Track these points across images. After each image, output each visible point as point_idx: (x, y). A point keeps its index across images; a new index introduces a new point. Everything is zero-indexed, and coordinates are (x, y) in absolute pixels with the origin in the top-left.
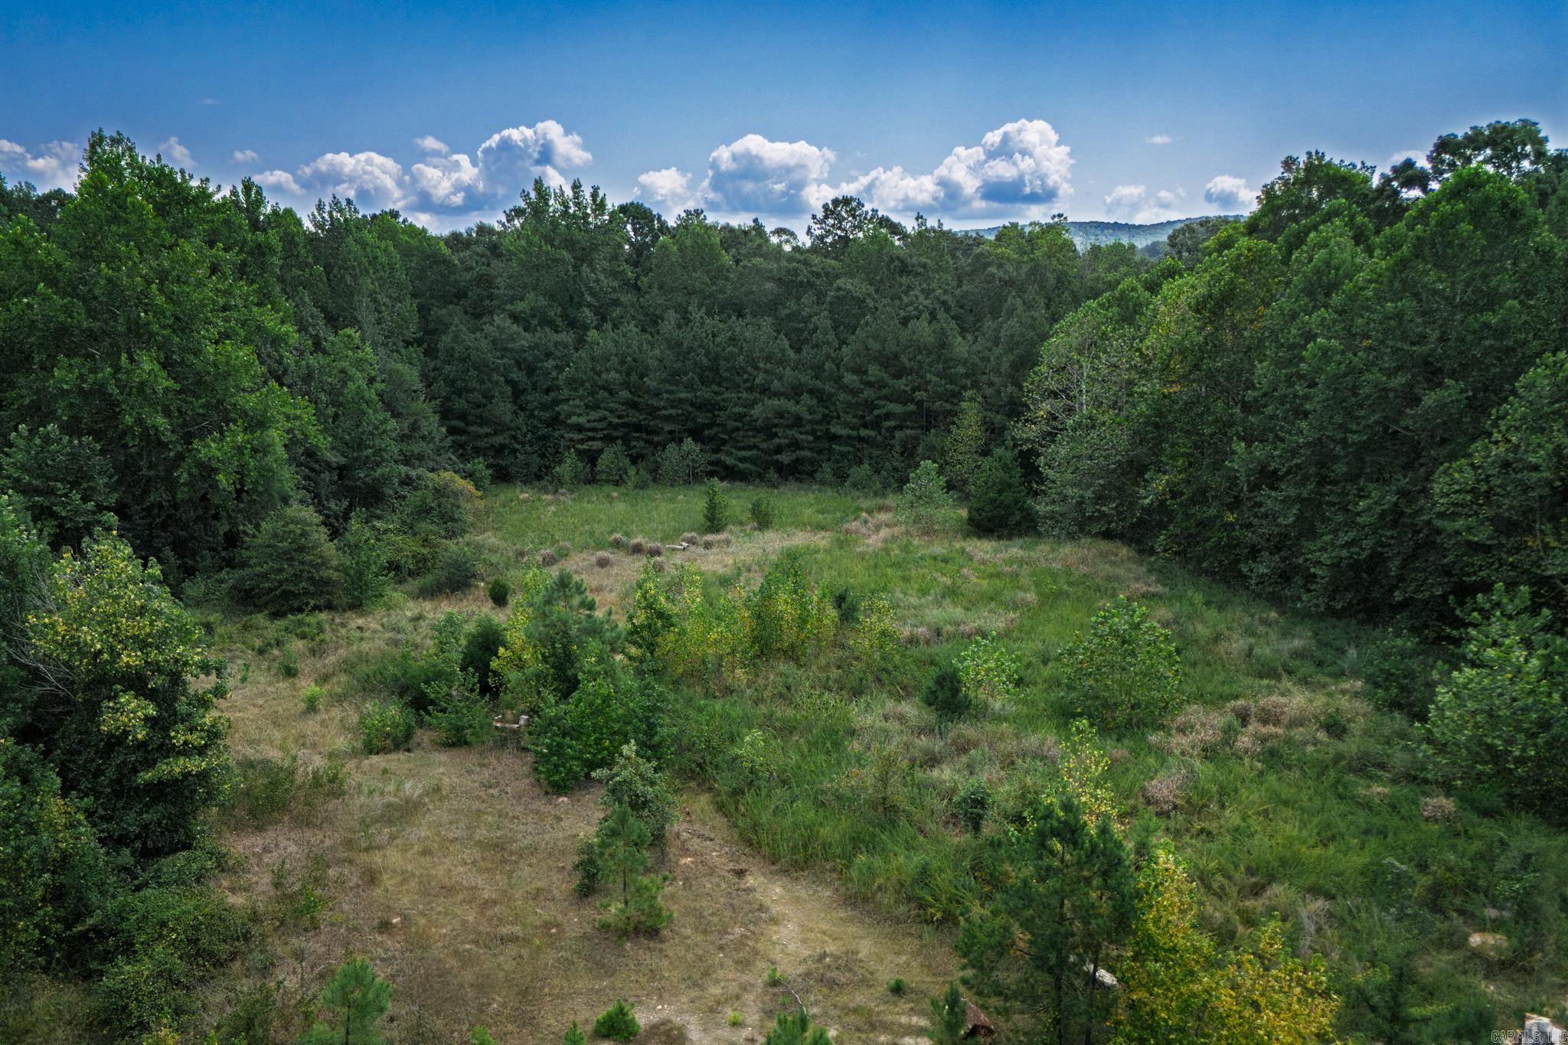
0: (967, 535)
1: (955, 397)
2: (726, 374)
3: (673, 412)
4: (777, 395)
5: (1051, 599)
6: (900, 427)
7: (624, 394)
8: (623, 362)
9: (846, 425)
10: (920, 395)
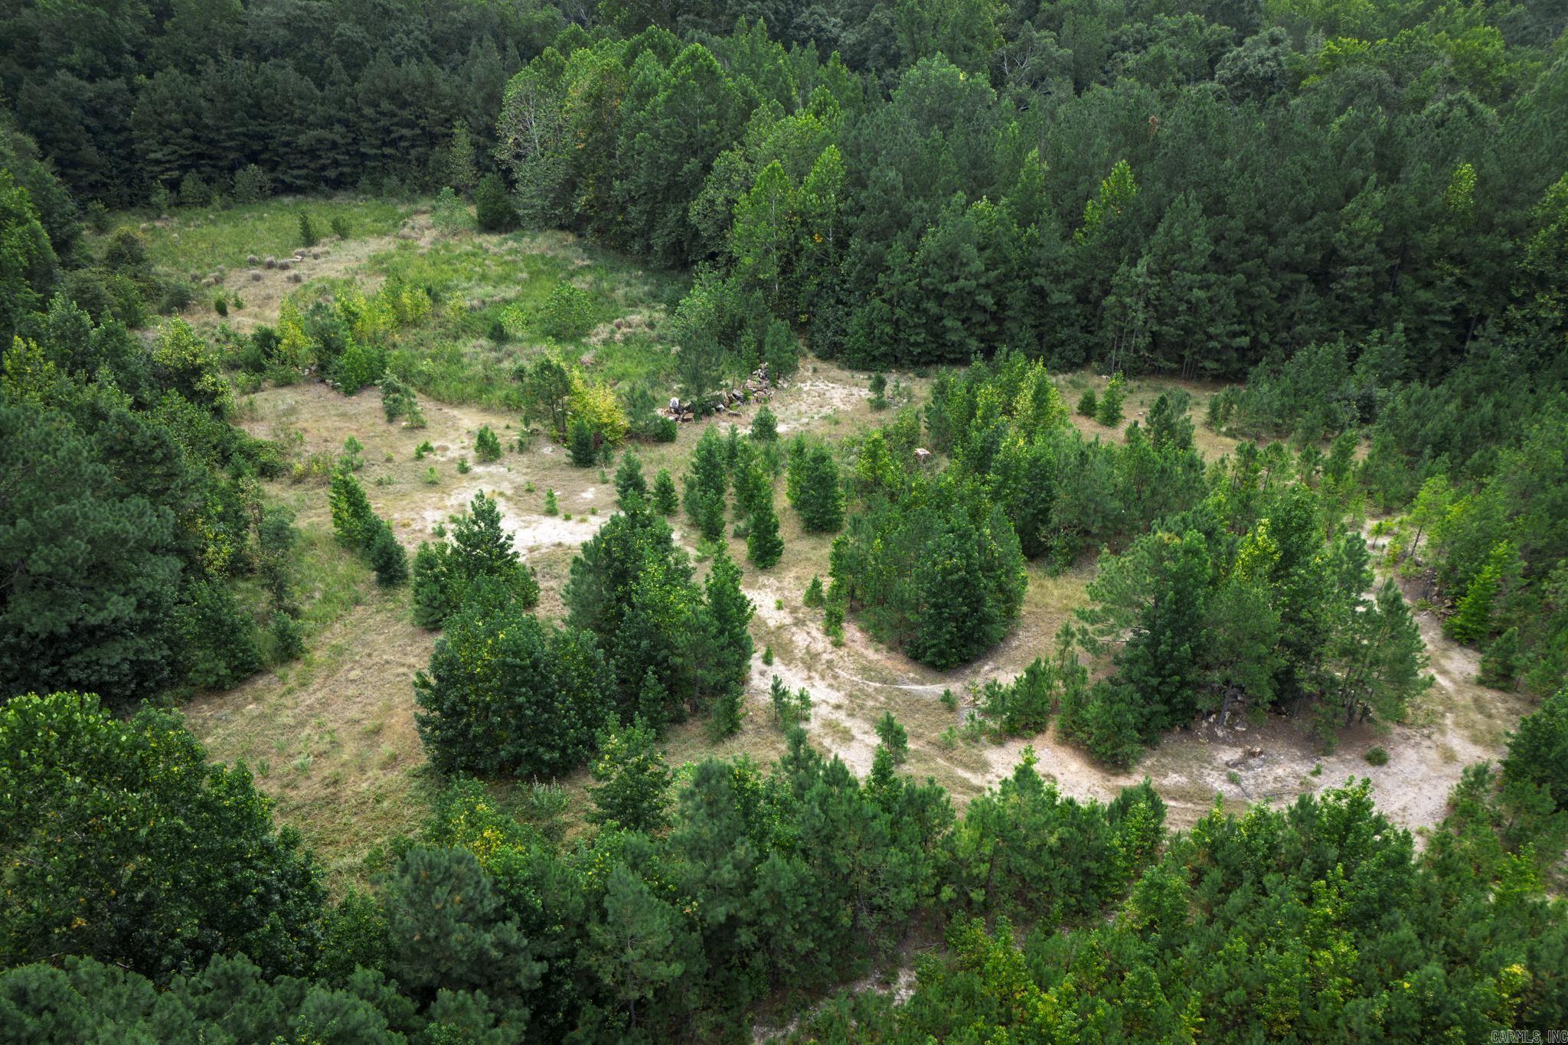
0: (480, 232)
1: (448, 121)
2: (268, 110)
3: (232, 143)
4: (312, 126)
5: (535, 275)
6: (413, 146)
7: (187, 131)
8: (178, 104)
9: (372, 146)
10: (422, 122)
